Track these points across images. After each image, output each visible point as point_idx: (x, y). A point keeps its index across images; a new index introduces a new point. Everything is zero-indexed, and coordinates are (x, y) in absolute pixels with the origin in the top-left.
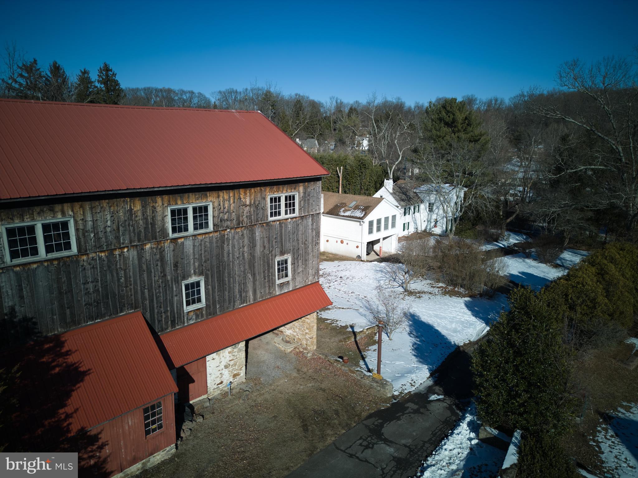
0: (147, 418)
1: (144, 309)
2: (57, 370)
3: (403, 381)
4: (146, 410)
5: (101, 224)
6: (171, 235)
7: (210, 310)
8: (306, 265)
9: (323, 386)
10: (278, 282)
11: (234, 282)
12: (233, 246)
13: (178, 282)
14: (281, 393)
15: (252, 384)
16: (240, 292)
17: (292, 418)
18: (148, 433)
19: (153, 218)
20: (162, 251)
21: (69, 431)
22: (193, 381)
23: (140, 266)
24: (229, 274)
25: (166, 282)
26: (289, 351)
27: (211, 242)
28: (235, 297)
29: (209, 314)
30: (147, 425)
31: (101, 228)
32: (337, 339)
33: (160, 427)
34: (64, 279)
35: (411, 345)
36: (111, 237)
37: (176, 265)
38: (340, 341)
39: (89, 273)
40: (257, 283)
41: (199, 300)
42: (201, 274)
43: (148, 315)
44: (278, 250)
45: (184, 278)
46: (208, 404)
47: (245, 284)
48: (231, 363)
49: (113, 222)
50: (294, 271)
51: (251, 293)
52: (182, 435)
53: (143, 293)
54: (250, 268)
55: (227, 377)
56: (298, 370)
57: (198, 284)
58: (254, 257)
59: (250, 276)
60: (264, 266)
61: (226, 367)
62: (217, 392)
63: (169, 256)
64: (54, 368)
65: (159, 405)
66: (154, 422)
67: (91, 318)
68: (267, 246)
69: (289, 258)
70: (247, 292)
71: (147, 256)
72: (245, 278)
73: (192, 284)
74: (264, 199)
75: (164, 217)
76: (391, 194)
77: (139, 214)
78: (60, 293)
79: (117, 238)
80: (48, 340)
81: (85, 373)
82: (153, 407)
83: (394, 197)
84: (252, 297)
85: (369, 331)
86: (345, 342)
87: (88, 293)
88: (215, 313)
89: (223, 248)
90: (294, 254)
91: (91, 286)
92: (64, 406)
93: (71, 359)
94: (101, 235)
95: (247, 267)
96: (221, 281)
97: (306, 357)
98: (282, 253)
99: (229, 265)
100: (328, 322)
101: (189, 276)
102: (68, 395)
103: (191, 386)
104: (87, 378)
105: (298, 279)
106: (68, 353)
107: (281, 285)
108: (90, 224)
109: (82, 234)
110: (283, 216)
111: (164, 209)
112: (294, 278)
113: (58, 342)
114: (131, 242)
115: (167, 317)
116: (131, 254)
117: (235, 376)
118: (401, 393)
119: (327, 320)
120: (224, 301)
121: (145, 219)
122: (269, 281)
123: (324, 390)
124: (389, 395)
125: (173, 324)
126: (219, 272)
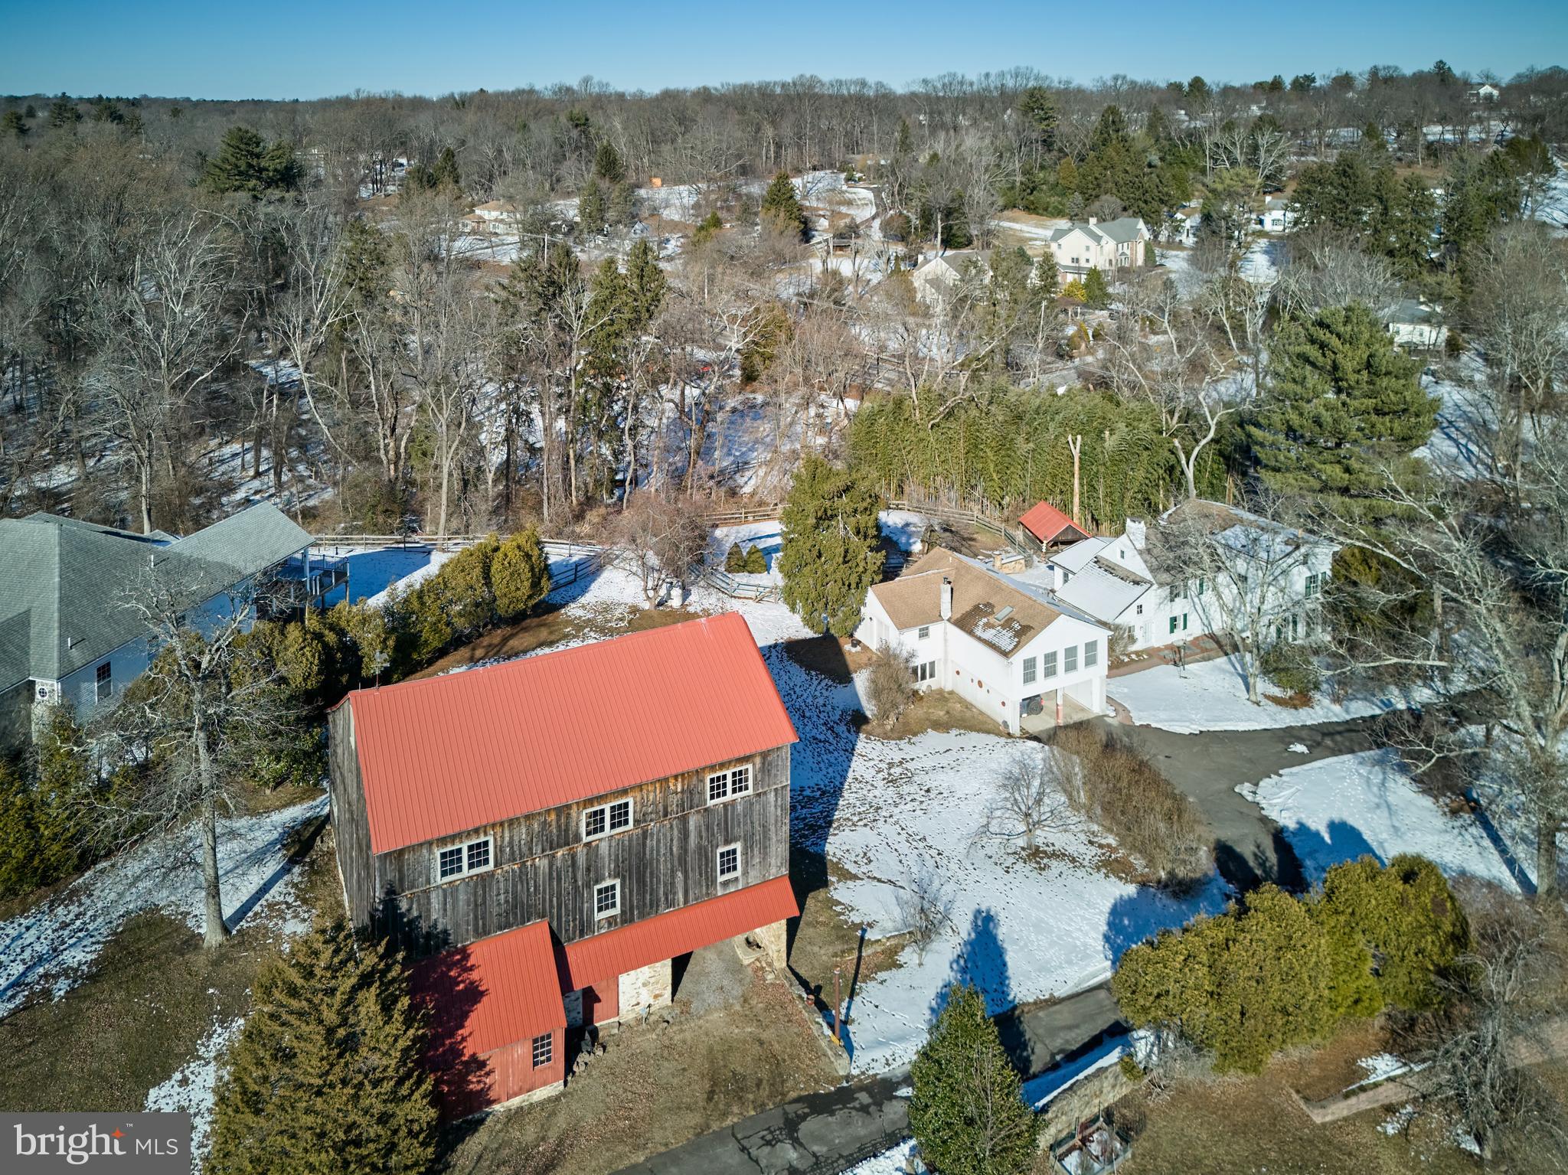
0: (536, 1049)
1: (552, 917)
2: (462, 986)
3: (879, 1054)
4: (535, 1041)
5: (516, 838)
6: (585, 839)
7: (627, 918)
8: (766, 854)
9: (764, 1036)
10: (720, 879)
11: (659, 882)
12: (658, 841)
13: (588, 886)
14: (707, 1035)
15: (678, 1011)
16: (666, 895)
17: (703, 1076)
18: (535, 1064)
19: (567, 825)
20: (573, 857)
21: (462, 1054)
22: (599, 1001)
23: (550, 874)
24: (652, 873)
25: (576, 888)
26: (746, 962)
27: (630, 840)
28: (658, 900)
29: (624, 922)
30: (536, 1056)
31: (516, 842)
32: (831, 950)
33: (549, 1059)
34: (480, 892)
35: (941, 984)
36: (524, 849)
37: (588, 870)
38: (835, 955)
39: (502, 885)
40: (690, 882)
41: (614, 905)
42: (615, 877)
43: (555, 924)
44: (721, 838)
45: (597, 882)
46: (616, 1031)
47: (673, 884)
48: (652, 980)
49: (528, 834)
50: (746, 863)
51: (681, 896)
52: (575, 1068)
53: (551, 901)
54: (680, 864)
55: (646, 998)
56: (745, 1001)
57: (613, 887)
58: (686, 851)
59: (679, 874)
60: (700, 860)
61: (644, 985)
62: (632, 1016)
63: (581, 860)
64: (458, 984)
65: (549, 1037)
66: (542, 1054)
67: (500, 929)
68: (704, 834)
69: (738, 846)
70: (675, 894)
71: (559, 863)
72: (673, 876)
73: (607, 889)
74: (702, 781)
75: (578, 821)
76: (1140, 552)
77: (554, 823)
78: (476, 905)
79: (531, 849)
80: (458, 951)
81: (482, 994)
82: (543, 1039)
83: (1145, 562)
84: (682, 900)
85: (893, 942)
86: (842, 957)
87: (499, 904)
88: (632, 920)
89: (644, 845)
90: (745, 841)
91: (502, 897)
92: (462, 1027)
93: (475, 975)
94: (516, 848)
95: (676, 863)
96: (641, 882)
97: (765, 980)
98: (727, 842)
99: (651, 864)
100: (838, 909)
101: (603, 879)
102: (465, 1015)
103: (597, 1006)
104: (485, 999)
105: (752, 873)
106: (471, 968)
107: (725, 884)
108: (507, 839)
109: (499, 850)
110: (730, 796)
111: (579, 814)
112: (745, 873)
113: (465, 953)
114: (543, 851)
115: (575, 926)
116: (542, 863)
117: (656, 997)
118: (863, 1073)
119: (839, 903)
120: (644, 905)
121: (559, 827)
122: (707, 879)
123: (761, 1043)
124: (842, 1073)
125: (582, 935)
126: (638, 873)
